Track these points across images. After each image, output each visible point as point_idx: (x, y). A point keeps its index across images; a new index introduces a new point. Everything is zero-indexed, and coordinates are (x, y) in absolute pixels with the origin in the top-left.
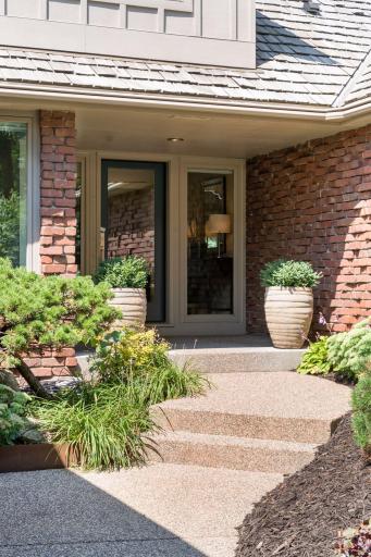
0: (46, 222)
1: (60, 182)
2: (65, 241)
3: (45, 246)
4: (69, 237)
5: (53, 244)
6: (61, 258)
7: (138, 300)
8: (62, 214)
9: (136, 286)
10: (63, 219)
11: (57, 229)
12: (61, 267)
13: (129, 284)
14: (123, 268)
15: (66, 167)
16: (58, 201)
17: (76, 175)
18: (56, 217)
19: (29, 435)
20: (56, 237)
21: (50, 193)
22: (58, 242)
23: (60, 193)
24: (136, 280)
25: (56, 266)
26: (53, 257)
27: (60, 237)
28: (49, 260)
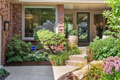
0: (59, 24)
1: (61, 17)
2: (62, 27)
3: (58, 28)
4: (63, 26)
5: (60, 28)
6: (61, 30)
7: (76, 38)
8: (61, 22)
9: (76, 35)
10: (62, 23)
11: (61, 25)
12: (61, 32)
13: (74, 35)
14: (73, 32)
15: (62, 14)
16: (61, 20)
17: (64, 15)
18: (60, 23)
19: (47, 60)
20: (60, 26)
21: (59, 19)
22: (61, 27)
23: (61, 19)
24: (75, 34)
25: (60, 32)
26: (60, 30)
27: (61, 26)
28: (59, 30)
